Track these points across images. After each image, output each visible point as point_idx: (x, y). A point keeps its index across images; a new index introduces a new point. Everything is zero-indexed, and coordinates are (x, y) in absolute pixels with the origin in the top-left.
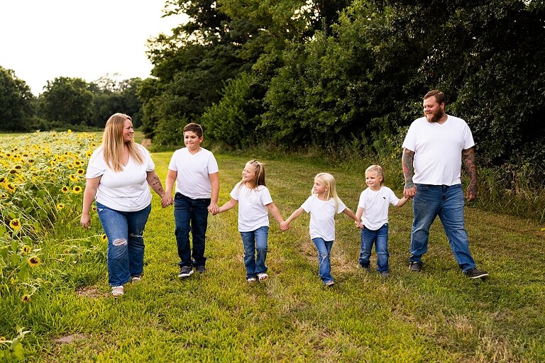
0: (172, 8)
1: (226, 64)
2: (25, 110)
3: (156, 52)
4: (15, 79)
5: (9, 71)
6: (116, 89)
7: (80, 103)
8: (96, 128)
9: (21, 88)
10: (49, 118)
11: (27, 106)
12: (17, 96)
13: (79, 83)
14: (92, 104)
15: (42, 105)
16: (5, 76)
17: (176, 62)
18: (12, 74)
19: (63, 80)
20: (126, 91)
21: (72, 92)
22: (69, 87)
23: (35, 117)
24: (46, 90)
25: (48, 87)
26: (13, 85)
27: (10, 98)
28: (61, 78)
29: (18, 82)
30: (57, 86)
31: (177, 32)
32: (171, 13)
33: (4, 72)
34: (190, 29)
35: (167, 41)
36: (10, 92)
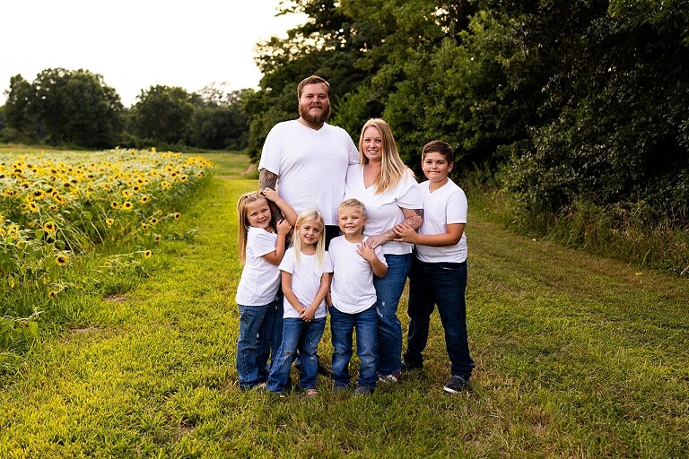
0: (289, 5)
1: (347, 75)
2: (113, 124)
3: (267, 58)
4: (103, 86)
5: (97, 75)
6: (223, 101)
7: (179, 118)
8: (197, 149)
9: (110, 97)
10: (142, 134)
11: (116, 119)
12: (104, 106)
13: (179, 93)
14: (193, 119)
15: (133, 118)
16: (92, 82)
17: (289, 71)
18: (101, 79)
19: (160, 89)
20: (235, 105)
21: (170, 104)
22: (166, 98)
23: (125, 133)
24: (139, 100)
25: (142, 97)
26: (101, 93)
27: (96, 109)
28: (158, 87)
29: (107, 90)
30: (152, 95)
31: (292, 34)
32: (287, 11)
33: (91, 78)
34: (307, 31)
35: (281, 45)
36: (96, 101)
